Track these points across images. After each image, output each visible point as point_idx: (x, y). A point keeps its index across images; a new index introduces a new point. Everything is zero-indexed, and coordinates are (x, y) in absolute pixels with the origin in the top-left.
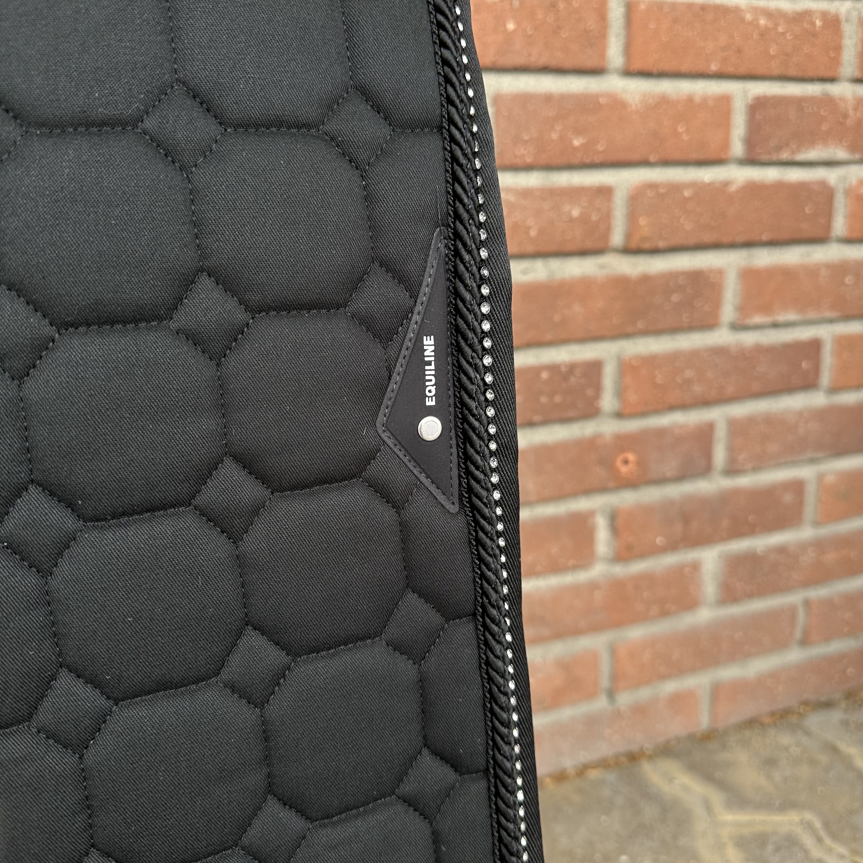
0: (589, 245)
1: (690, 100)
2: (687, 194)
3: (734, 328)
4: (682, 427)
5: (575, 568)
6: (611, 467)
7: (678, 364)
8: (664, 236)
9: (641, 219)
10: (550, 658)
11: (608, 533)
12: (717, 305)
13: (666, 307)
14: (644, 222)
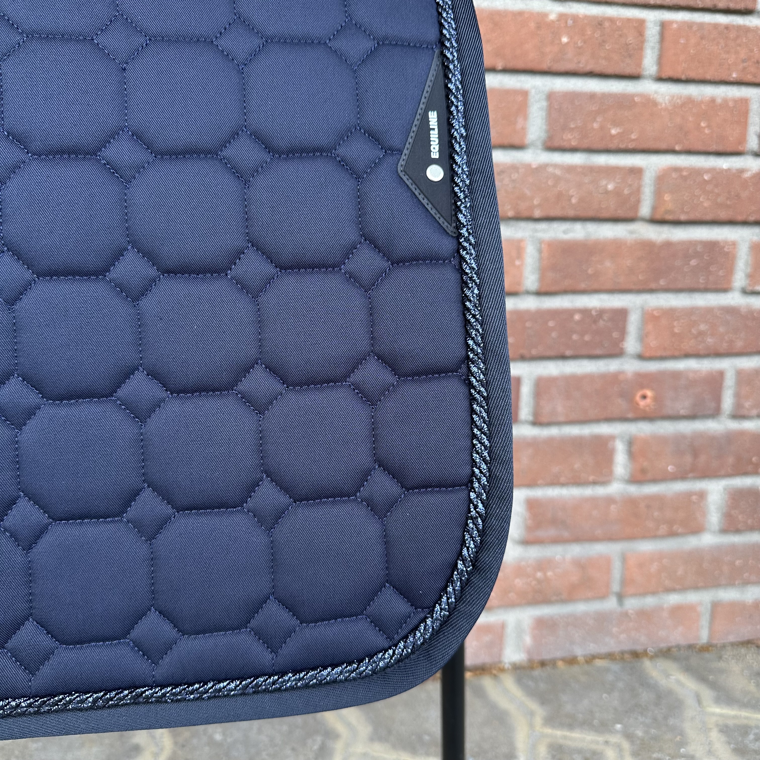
0: (621, 213)
1: (713, 100)
2: (706, 177)
3: (745, 292)
4: (695, 372)
5: (595, 483)
6: (631, 400)
7: (694, 318)
8: (685, 210)
9: (666, 195)
10: (568, 557)
11: (626, 457)
12: (730, 272)
13: (685, 269)
14: (669, 198)
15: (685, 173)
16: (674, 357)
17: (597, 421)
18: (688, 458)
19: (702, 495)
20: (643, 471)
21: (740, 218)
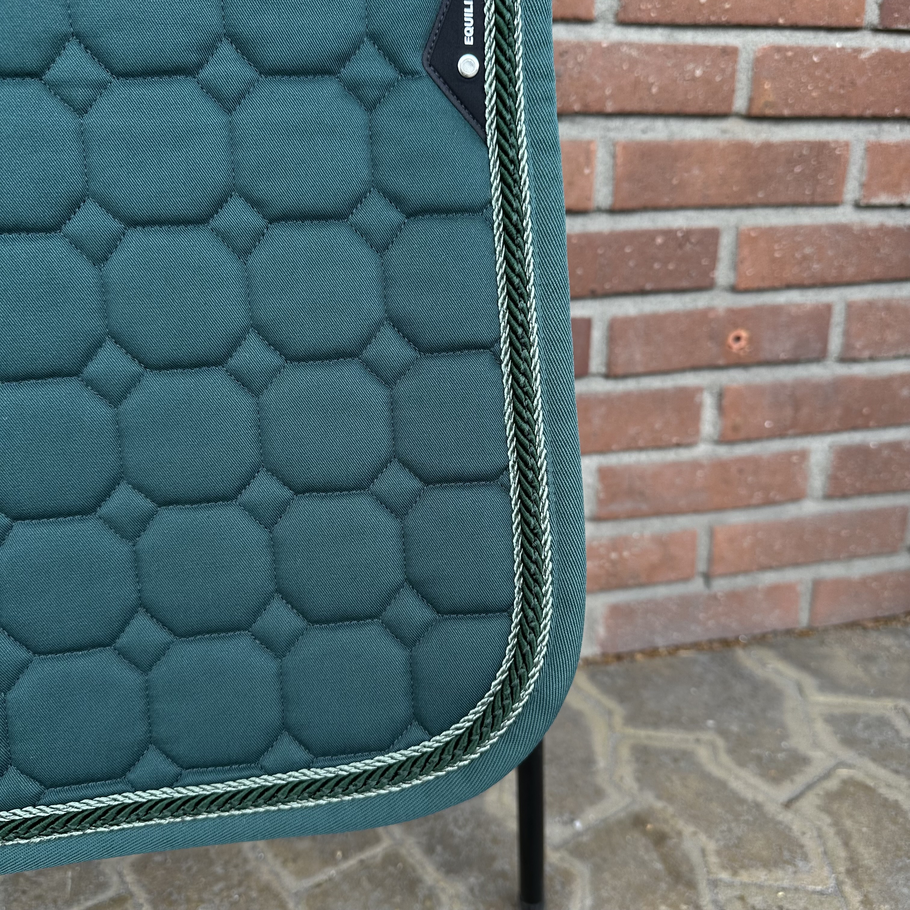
0: (711, 107)
2: (816, 59)
3: (858, 206)
4: (798, 306)
5: (678, 445)
6: (722, 343)
7: (798, 239)
8: (790, 101)
9: (767, 83)
10: (647, 533)
11: (715, 412)
12: (841, 180)
13: (789, 178)
14: (769, 86)
15: (790, 54)
16: (773, 289)
17: (682, 370)
18: (788, 412)
19: (804, 455)
20: (735, 428)
21: (854, 112)
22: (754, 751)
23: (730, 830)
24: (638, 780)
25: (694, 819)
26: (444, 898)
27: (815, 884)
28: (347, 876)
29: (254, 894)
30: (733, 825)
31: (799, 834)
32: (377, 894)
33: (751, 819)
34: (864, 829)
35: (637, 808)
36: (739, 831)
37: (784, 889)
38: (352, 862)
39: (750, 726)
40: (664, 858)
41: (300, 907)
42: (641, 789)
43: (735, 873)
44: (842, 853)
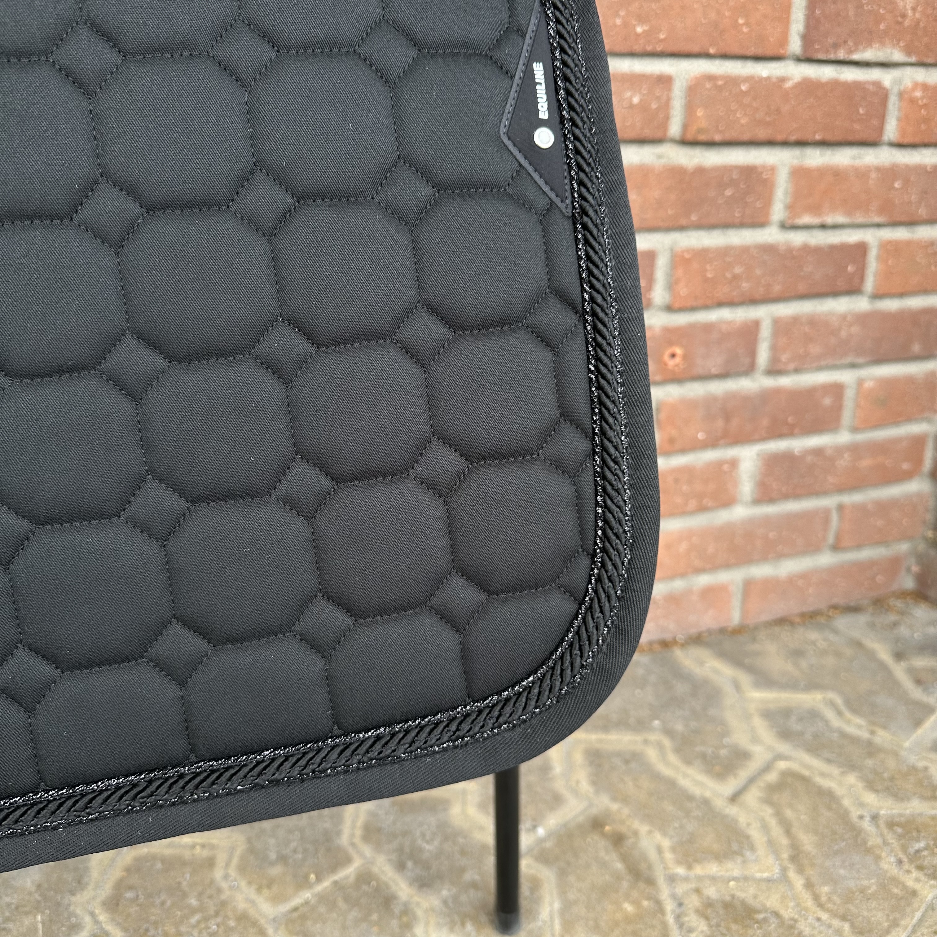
0: (647, 133)
2: (743, 88)
3: (784, 226)
4: (729, 323)
6: (659, 360)
7: (728, 259)
8: (720, 129)
9: (699, 110)
12: (768, 202)
13: (720, 201)
14: (702, 113)
15: (720, 83)
16: (706, 307)
18: (720, 423)
19: (734, 463)
20: (673, 441)
21: (780, 137)
22: (698, 749)
23: (682, 827)
24: (594, 783)
25: (648, 818)
26: (420, 913)
27: (763, 872)
28: (322, 898)
29: (232, 923)
30: (685, 821)
31: (744, 825)
32: (354, 914)
33: (700, 814)
34: (803, 817)
35: (594, 811)
36: (690, 827)
37: (735, 879)
38: (326, 884)
39: (693, 724)
40: (624, 858)
41: (280, 932)
42: (597, 792)
43: (690, 867)
44: (785, 841)
